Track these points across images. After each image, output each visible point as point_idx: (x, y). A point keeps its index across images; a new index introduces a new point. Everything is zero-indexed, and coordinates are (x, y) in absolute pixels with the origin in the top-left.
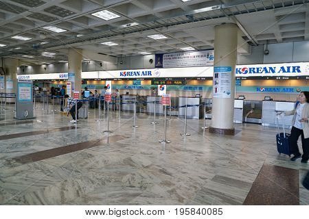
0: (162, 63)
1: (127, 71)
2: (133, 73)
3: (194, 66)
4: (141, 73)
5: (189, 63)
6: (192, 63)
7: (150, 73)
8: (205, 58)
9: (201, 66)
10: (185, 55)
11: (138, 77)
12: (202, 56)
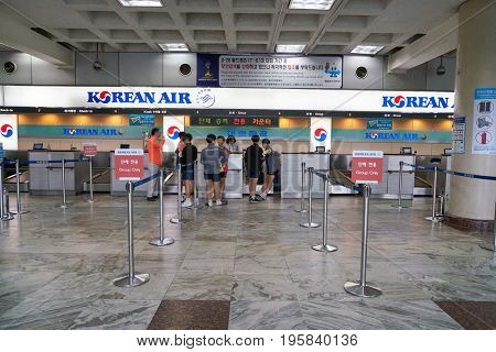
0: (216, 76)
1: (111, 90)
2: (131, 95)
3: (297, 87)
4: (158, 97)
5: (285, 80)
6: (292, 81)
7: (185, 98)
8: (322, 72)
9: (311, 87)
10: (275, 63)
11: (148, 105)
12: (314, 68)
